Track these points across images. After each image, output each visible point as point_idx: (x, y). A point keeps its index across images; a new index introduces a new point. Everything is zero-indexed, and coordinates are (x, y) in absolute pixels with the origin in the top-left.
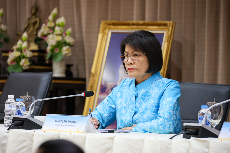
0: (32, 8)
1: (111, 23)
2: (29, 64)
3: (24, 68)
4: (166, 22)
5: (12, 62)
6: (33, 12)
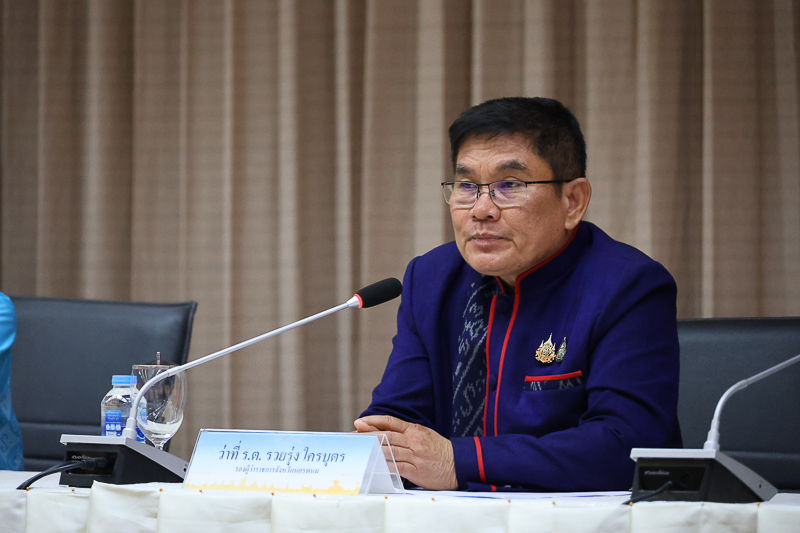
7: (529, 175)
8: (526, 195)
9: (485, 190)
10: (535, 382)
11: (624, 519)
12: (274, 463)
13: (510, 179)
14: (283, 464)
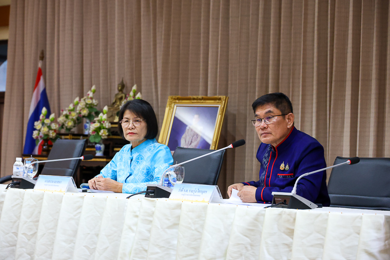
0: (119, 85)
1: (176, 98)
2: (107, 134)
3: (103, 138)
4: (220, 97)
5: (93, 132)
6: (120, 88)
7: (274, 114)
8: (275, 120)
9: (263, 120)
10: (281, 176)
11: (263, 212)
12: (190, 193)
13: (270, 116)
14: (192, 193)
